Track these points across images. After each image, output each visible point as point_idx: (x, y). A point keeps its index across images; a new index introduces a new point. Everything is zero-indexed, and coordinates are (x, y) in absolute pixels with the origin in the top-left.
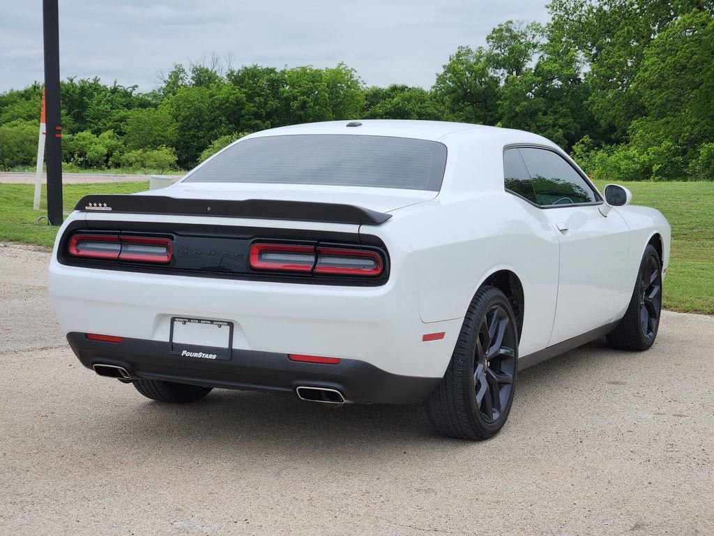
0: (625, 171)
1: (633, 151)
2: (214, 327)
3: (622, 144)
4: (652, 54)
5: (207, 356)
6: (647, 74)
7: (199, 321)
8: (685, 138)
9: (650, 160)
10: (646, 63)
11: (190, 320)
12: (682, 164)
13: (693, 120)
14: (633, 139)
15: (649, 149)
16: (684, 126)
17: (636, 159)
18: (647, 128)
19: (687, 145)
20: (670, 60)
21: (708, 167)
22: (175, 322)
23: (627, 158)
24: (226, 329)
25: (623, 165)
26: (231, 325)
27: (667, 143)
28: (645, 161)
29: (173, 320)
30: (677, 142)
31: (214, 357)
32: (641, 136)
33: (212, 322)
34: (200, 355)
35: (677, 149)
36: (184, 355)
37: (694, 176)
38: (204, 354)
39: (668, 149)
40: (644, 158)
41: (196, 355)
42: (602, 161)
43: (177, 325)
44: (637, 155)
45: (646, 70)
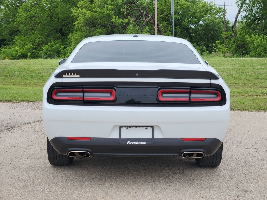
0: (14, 56)
1: (17, 48)
2: (144, 129)
3: (9, 45)
4: (21, 11)
5: (141, 143)
6: (20, 19)
7: (136, 127)
8: (37, 43)
9: (24, 51)
10: (20, 15)
11: (130, 127)
12: (36, 53)
13: (39, 36)
14: (16, 43)
15: (24, 47)
16: (36, 38)
17: (18, 51)
18: (21, 39)
19: (37, 45)
20: (29, 13)
21: (46, 54)
22: (122, 129)
23: (15, 51)
24: (151, 130)
25: (14, 53)
26: (153, 127)
27: (30, 45)
28: (22, 52)
29: (121, 127)
30: (33, 44)
31: (145, 143)
32: (20, 43)
33: (143, 127)
34: (137, 143)
35: (34, 47)
36: (129, 144)
37: (41, 57)
38: (139, 142)
39: (31, 47)
40: (22, 51)
41: (135, 143)
42: (5, 52)
43: (123, 130)
44: (19, 49)
45: (19, 17)
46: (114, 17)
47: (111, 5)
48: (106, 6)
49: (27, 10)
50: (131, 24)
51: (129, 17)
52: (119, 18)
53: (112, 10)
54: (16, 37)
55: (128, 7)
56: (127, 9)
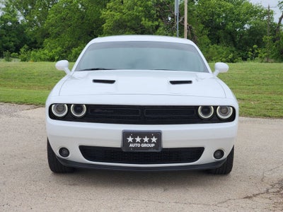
46: (143, 19)
47: (141, 6)
48: (135, 7)
49: (58, 11)
50: (161, 26)
51: (159, 20)
52: (149, 21)
53: (142, 11)
54: (46, 40)
55: (158, 9)
56: (157, 11)
